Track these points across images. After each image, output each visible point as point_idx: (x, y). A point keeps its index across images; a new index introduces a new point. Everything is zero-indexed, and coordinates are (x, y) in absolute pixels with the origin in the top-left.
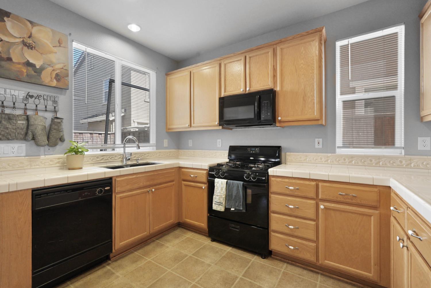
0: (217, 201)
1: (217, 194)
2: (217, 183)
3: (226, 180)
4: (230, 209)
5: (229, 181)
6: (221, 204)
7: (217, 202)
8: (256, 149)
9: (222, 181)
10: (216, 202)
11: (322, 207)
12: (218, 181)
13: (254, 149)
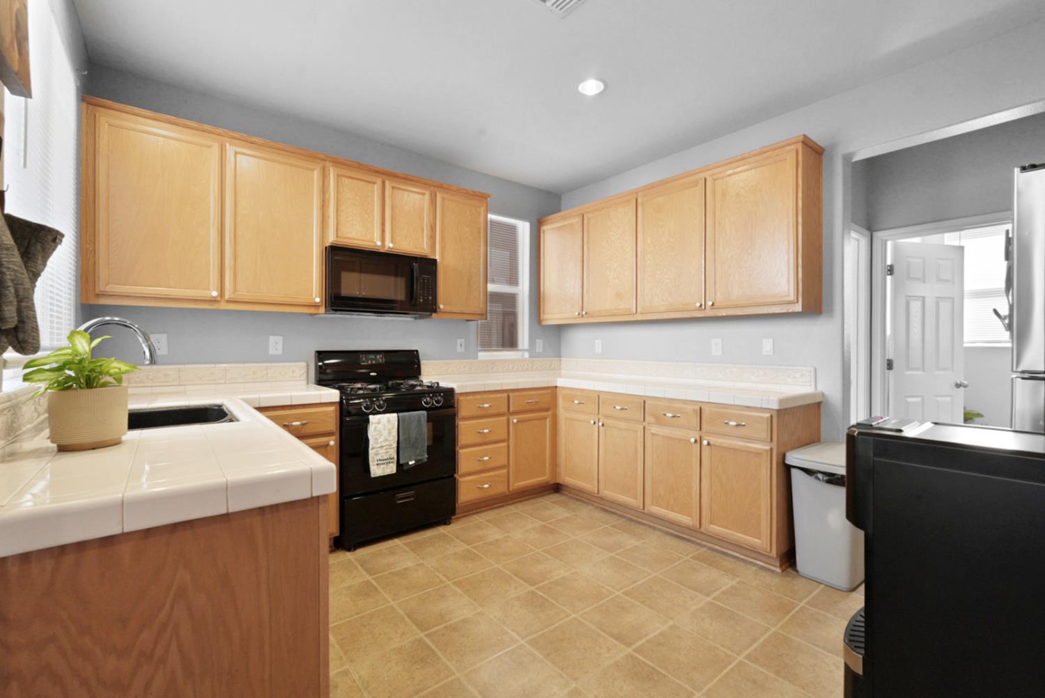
0: (381, 458)
1: (379, 445)
2: (376, 423)
3: (395, 415)
4: (408, 463)
5: (401, 414)
6: (391, 461)
7: (383, 460)
8: (378, 357)
9: (388, 418)
10: (380, 460)
11: (515, 421)
12: (379, 419)
13: (373, 357)
